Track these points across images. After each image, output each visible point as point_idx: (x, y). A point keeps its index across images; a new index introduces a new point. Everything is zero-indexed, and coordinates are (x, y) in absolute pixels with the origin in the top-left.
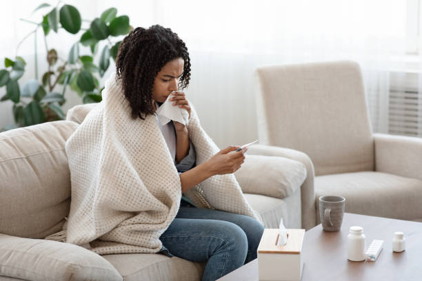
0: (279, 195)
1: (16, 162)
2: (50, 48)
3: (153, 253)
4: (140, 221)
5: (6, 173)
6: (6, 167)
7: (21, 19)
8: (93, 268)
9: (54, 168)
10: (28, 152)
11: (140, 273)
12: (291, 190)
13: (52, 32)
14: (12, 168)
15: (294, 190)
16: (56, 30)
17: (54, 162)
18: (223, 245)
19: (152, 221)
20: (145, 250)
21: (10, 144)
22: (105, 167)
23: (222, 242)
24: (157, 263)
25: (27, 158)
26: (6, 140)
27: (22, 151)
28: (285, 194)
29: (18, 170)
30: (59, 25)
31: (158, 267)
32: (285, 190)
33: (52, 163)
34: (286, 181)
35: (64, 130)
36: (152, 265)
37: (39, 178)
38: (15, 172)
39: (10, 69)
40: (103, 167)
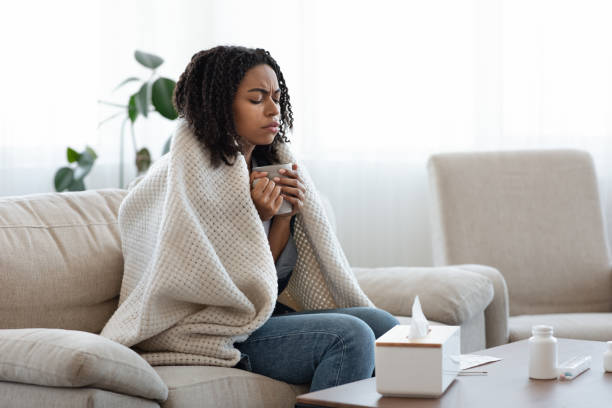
0: (445, 318)
1: (31, 233)
2: (140, 147)
3: (227, 366)
4: (205, 320)
5: (12, 244)
6: (13, 235)
7: (99, 102)
8: (117, 363)
9: (92, 249)
10: (54, 223)
11: (198, 387)
12: (467, 314)
13: (140, 117)
14: (23, 238)
15: (471, 314)
16: (145, 114)
17: (91, 239)
18: (336, 342)
19: (236, 321)
20: (213, 360)
21: (27, 209)
22: (168, 234)
23: (334, 339)
24: (229, 378)
25: (50, 229)
26: (21, 203)
27: (43, 219)
28: (455, 318)
29: (34, 243)
30: (151, 107)
31: (230, 384)
32: (456, 312)
33: (88, 242)
34: (458, 298)
35: (114, 200)
36: (221, 380)
37: (67, 261)
38: (26, 244)
39: (74, 165)
40: (165, 235)
